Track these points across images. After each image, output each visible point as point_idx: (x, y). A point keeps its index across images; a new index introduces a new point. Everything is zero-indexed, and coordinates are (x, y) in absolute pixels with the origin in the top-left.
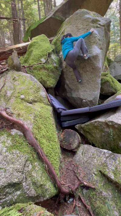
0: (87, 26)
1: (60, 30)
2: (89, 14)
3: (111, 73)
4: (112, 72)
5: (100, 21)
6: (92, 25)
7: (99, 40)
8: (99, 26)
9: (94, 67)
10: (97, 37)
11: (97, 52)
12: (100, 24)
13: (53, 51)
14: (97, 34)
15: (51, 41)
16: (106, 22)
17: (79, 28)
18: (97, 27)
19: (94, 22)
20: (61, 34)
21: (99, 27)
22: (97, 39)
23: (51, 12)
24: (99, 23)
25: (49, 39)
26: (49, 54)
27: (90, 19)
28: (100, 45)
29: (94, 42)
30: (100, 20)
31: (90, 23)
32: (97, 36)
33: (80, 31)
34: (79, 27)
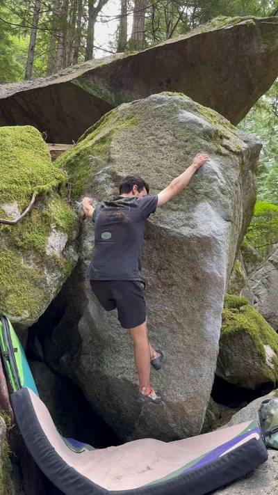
0: (187, 141)
1: (95, 128)
2: (195, 110)
3: (257, 300)
4: (258, 296)
5: (228, 138)
6: (204, 142)
7: (223, 191)
8: (224, 151)
9: (199, 275)
10: (215, 180)
11: (215, 228)
12: (226, 147)
13: (58, 188)
14: (216, 173)
15: (55, 154)
16: (246, 145)
17: (162, 141)
18: (218, 153)
19: (211, 137)
20: (97, 142)
21: (225, 155)
22: (216, 188)
23: (70, 69)
24: (225, 142)
25: (48, 148)
26: (42, 197)
27: (200, 125)
28: (225, 206)
29: (207, 195)
30: (228, 136)
31: (199, 135)
32: (216, 177)
33: (163, 149)
34: (162, 138)
